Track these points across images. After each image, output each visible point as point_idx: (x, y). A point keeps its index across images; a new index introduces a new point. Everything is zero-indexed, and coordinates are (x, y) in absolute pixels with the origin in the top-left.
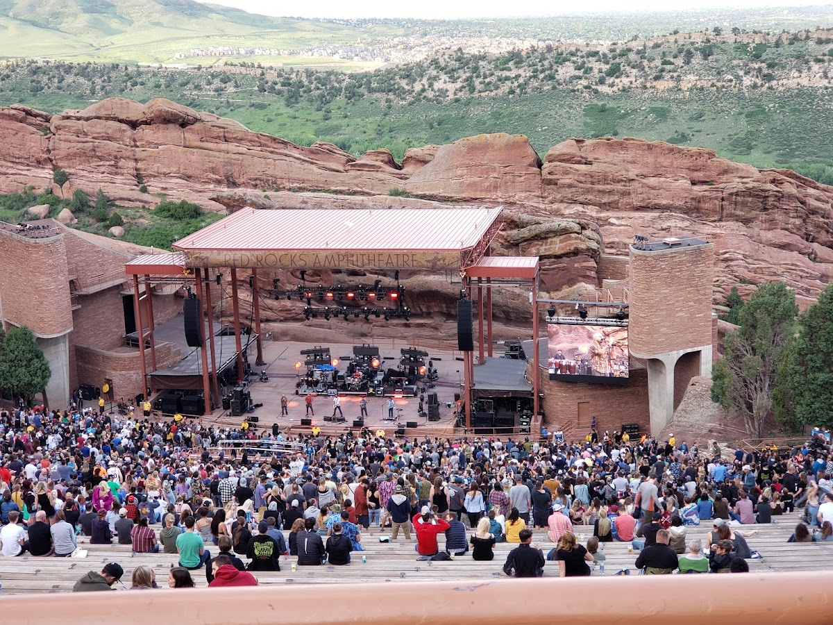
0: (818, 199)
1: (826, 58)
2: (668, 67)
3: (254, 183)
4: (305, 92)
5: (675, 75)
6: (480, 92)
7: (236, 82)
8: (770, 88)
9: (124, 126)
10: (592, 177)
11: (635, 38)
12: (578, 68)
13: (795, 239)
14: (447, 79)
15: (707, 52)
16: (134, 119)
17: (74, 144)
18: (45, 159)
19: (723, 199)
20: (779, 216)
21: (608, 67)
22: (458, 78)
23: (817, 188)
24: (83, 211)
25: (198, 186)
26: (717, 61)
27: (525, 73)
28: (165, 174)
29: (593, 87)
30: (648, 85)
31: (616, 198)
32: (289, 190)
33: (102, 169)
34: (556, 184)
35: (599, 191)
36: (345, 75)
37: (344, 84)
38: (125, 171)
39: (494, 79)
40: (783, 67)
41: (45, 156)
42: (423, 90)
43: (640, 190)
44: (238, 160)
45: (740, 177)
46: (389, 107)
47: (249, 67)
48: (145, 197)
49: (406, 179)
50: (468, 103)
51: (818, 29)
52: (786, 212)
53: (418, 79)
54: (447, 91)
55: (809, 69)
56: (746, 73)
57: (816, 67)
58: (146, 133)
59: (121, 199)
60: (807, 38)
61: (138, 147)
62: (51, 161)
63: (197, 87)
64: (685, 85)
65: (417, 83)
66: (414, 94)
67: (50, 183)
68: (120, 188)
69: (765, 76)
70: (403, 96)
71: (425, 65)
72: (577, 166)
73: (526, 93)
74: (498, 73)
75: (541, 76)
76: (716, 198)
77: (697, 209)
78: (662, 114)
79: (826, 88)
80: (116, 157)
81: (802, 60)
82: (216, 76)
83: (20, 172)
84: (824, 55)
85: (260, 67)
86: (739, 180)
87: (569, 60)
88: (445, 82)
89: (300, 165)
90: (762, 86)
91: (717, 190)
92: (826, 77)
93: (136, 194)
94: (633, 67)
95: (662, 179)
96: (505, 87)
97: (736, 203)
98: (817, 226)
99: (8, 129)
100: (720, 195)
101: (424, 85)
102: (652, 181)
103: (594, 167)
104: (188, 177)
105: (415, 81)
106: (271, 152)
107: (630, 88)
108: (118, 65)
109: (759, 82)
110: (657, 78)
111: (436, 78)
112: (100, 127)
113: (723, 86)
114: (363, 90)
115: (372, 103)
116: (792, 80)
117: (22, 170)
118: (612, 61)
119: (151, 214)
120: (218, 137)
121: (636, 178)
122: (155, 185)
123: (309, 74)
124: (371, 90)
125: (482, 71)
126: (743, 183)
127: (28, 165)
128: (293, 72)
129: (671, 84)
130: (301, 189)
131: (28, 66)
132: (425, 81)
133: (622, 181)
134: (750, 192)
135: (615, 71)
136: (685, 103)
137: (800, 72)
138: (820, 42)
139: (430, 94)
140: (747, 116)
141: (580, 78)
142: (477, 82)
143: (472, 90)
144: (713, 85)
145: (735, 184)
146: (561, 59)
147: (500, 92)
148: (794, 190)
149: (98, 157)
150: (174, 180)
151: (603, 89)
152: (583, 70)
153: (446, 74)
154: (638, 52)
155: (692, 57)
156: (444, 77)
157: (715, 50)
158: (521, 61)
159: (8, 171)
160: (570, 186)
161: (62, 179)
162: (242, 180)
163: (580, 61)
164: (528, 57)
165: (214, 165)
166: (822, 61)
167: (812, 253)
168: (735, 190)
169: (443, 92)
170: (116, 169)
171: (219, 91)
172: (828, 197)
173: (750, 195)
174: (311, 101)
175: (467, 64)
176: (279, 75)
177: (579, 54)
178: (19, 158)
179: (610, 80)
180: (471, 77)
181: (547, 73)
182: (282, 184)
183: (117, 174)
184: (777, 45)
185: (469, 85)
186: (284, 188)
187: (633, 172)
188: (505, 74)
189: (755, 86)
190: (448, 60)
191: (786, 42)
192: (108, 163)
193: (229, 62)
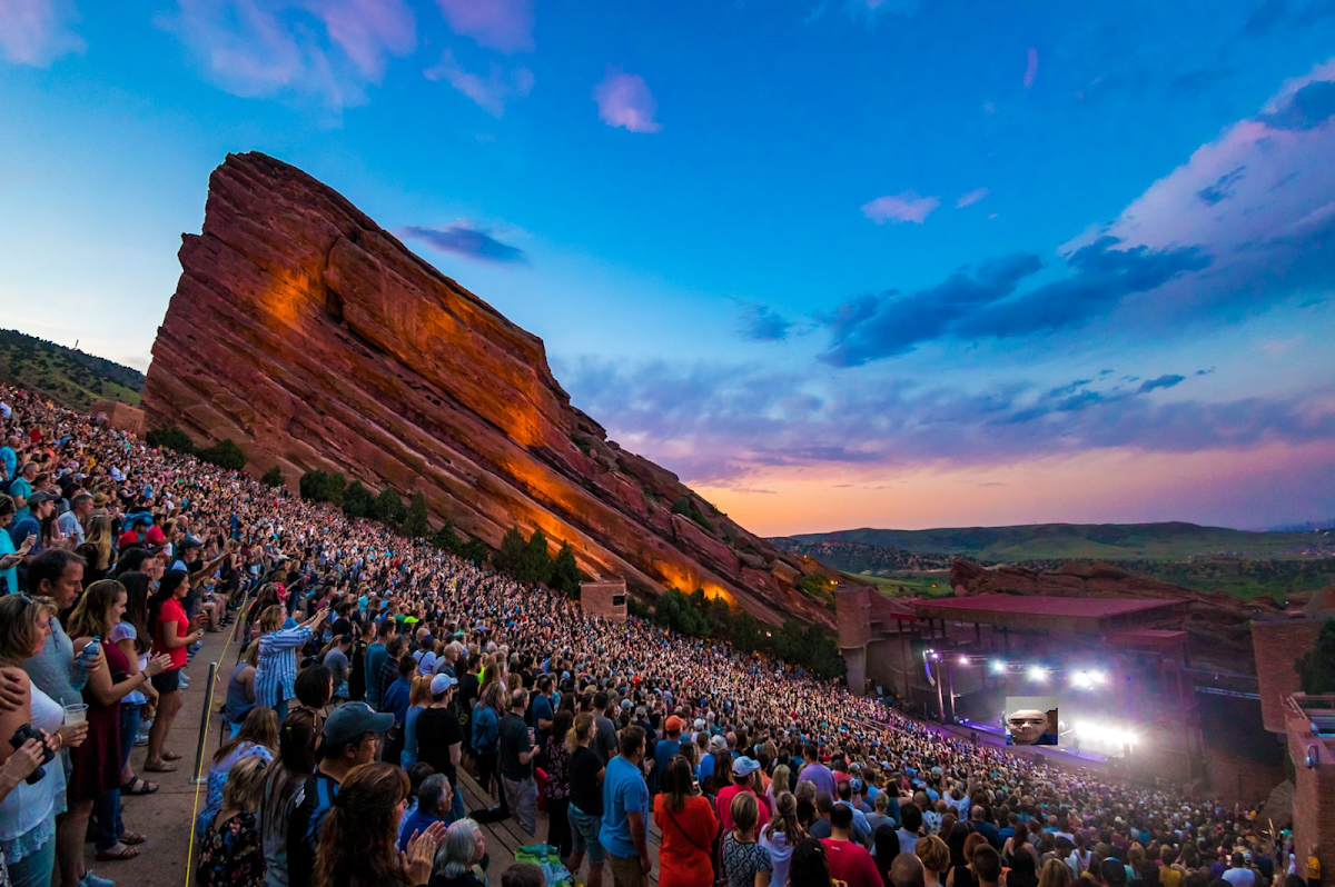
4: (1272, 574)
7: (1222, 569)
37: (1301, 568)
47: (1230, 560)
63: (1195, 573)
82: (1208, 566)
85: (1238, 560)
128: (1262, 562)
171: (1210, 576)
174: (1277, 579)
176: (1253, 565)
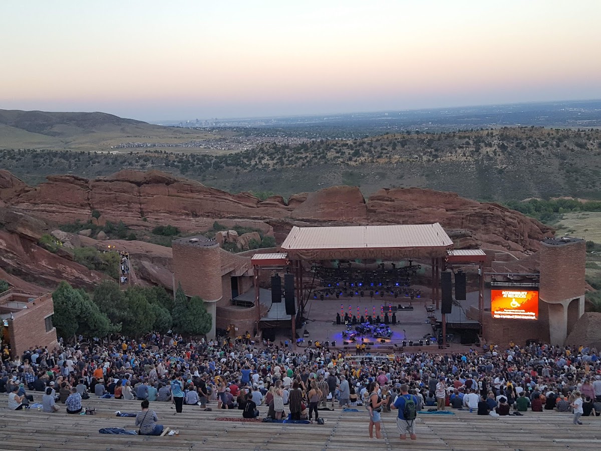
0: (510, 218)
1: (464, 146)
2: (384, 151)
3: (207, 214)
4: (191, 166)
5: (388, 155)
6: (286, 165)
7: (152, 161)
8: (437, 162)
9: (133, 185)
10: (394, 208)
11: (367, 137)
12: (337, 152)
13: (501, 239)
14: (269, 159)
15: (403, 143)
16: (139, 181)
17: (104, 195)
18: (86, 204)
19: (463, 218)
20: (491, 227)
21: (353, 151)
22: (275, 158)
23: (509, 212)
24: (111, 232)
25: (176, 217)
26: (409, 148)
27: (310, 155)
28: (157, 211)
29: (346, 162)
30: (375, 161)
31: (407, 219)
32: (227, 218)
33: (121, 209)
34: (375, 212)
35: (398, 215)
36: (213, 157)
37: (213, 162)
38: (134, 210)
39: (294, 158)
40: (443, 151)
41: (86, 202)
42: (256, 164)
43: (419, 215)
44: (198, 202)
45: (471, 207)
46: (238, 174)
47: (159, 153)
48: (146, 224)
49: (291, 211)
50: (280, 171)
51: (459, 131)
52: (495, 224)
53: (253, 159)
54: (269, 164)
55: (456, 152)
56: (424, 154)
57: (459, 151)
58: (147, 188)
59: (133, 225)
60: (454, 136)
61: (141, 196)
62: (89, 204)
64: (394, 161)
65: (253, 161)
66: (251, 166)
67: (89, 217)
68: (131, 218)
69: (434, 155)
70: (245, 167)
71: (257, 151)
72: (386, 202)
73: (311, 165)
74: (296, 155)
75: (319, 157)
76: (459, 218)
77: (449, 224)
78: (383, 176)
79: (465, 161)
80: (129, 202)
81: (452, 147)
82: (141, 158)
83: (70, 211)
84: (463, 144)
85: (165, 152)
86: (471, 208)
87: (332, 148)
88: (268, 160)
89: (233, 204)
90: (433, 160)
91: (460, 213)
92: (465, 155)
93: (141, 223)
94: (366, 152)
95: (431, 209)
96: (300, 163)
97: (469, 220)
98: (511, 232)
99: (64, 187)
100: (462, 216)
101: (256, 162)
102: (426, 209)
103: (396, 203)
104: (170, 212)
105: (251, 159)
106: (217, 198)
107: (365, 162)
108: (84, 152)
109: (431, 159)
110: (379, 157)
111: (263, 158)
112: (119, 185)
113: (413, 161)
114: (223, 164)
115: (229, 171)
116: (448, 157)
117: (72, 210)
118: (355, 149)
119: (150, 233)
120: (188, 190)
121: (418, 208)
122: (151, 218)
123: (193, 156)
124: (228, 165)
125: (287, 154)
126: (473, 210)
127: (75, 207)
128: (184, 155)
129: (387, 160)
130: (234, 217)
131: (32, 153)
132: (257, 159)
133: (410, 210)
134: (477, 214)
135: (357, 154)
136: (394, 170)
137: (451, 153)
138: (460, 138)
139: (260, 167)
140: (426, 176)
141: (339, 157)
142: (285, 160)
143: (282, 164)
144: (408, 160)
145: (470, 211)
146: (328, 148)
147: (298, 165)
148: (500, 213)
149: (118, 202)
150: (162, 214)
151: (352, 163)
152: (340, 153)
153: (268, 156)
154: (368, 144)
155: (396, 146)
156: (267, 157)
157: (408, 143)
158: (307, 149)
159: (63, 211)
160: (382, 213)
161: (97, 215)
162: (201, 213)
163: (339, 149)
164: (312, 147)
165: (185, 205)
166: (462, 147)
167: (508, 246)
168: (470, 214)
169: (267, 165)
170: (129, 209)
171: (143, 166)
172: (516, 217)
173: (477, 216)
174: (195, 171)
175: (279, 151)
176: (176, 157)
177: (338, 145)
178: (69, 204)
179: (355, 159)
180: (282, 157)
181: (321, 155)
182: (223, 215)
183: (129, 211)
184: (439, 140)
185: (280, 162)
186: (224, 217)
187: (416, 205)
188: (299, 156)
189: (429, 161)
190: (268, 148)
191: (443, 138)
192: (124, 205)
193: (148, 151)
